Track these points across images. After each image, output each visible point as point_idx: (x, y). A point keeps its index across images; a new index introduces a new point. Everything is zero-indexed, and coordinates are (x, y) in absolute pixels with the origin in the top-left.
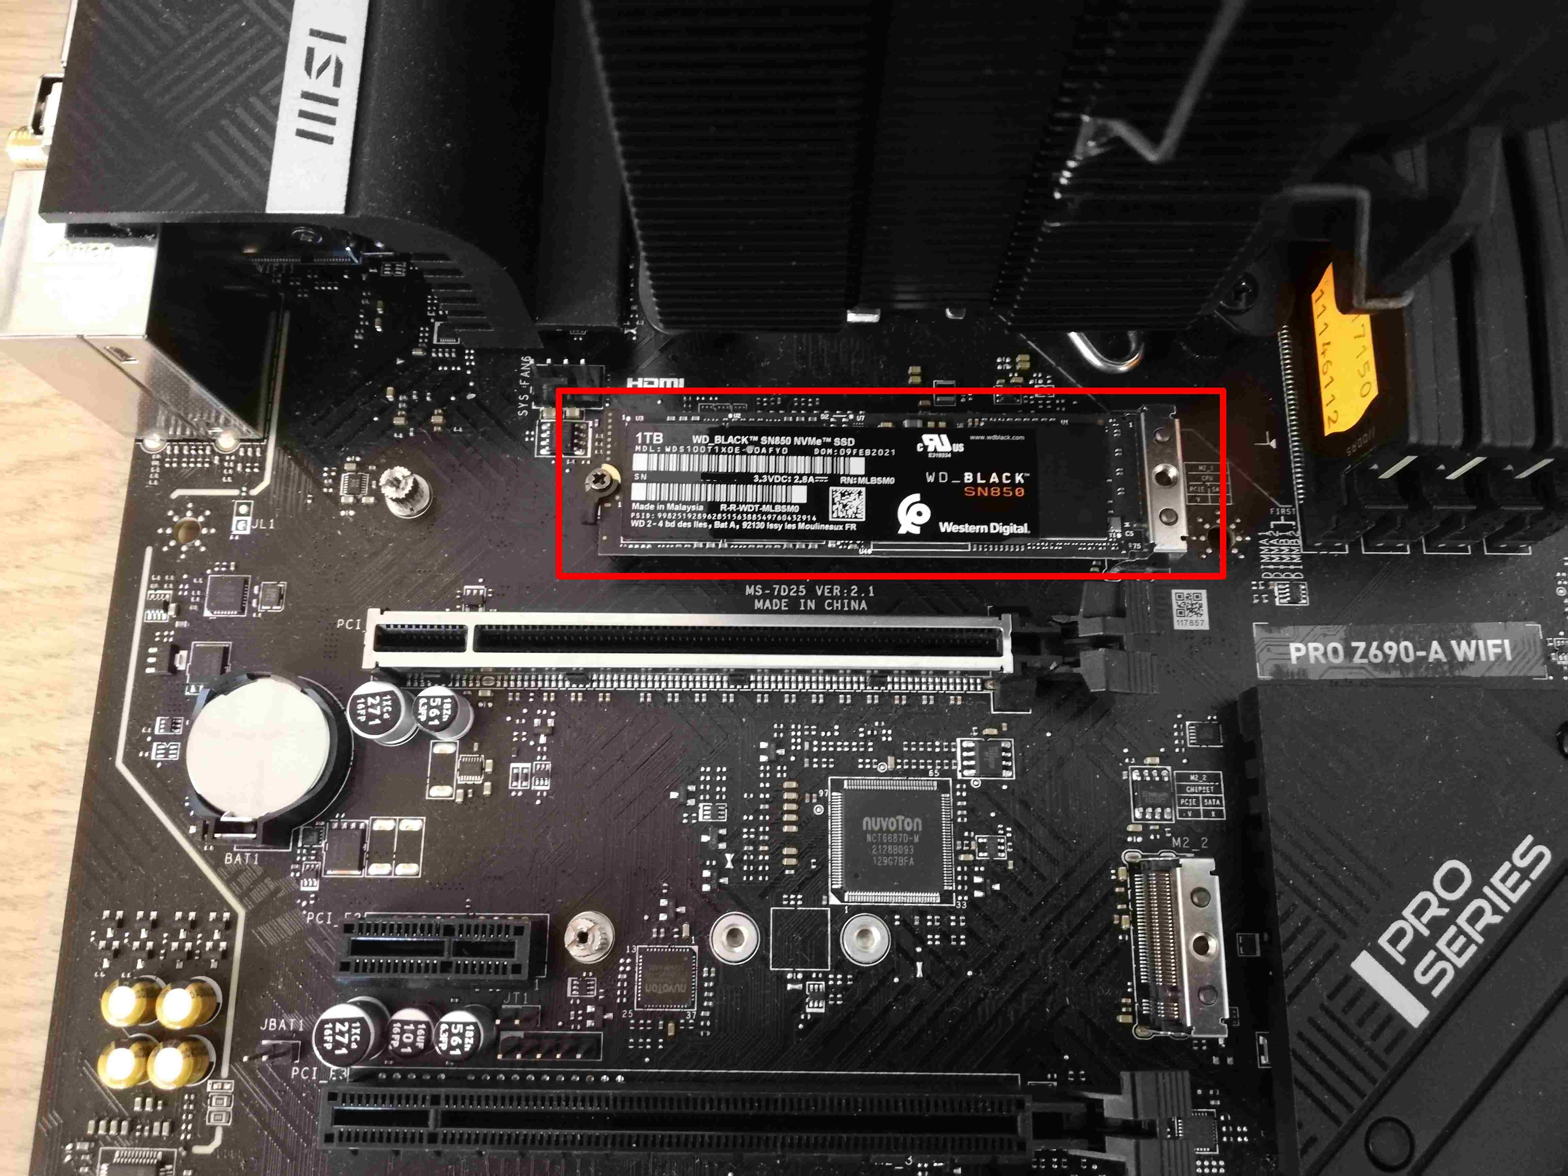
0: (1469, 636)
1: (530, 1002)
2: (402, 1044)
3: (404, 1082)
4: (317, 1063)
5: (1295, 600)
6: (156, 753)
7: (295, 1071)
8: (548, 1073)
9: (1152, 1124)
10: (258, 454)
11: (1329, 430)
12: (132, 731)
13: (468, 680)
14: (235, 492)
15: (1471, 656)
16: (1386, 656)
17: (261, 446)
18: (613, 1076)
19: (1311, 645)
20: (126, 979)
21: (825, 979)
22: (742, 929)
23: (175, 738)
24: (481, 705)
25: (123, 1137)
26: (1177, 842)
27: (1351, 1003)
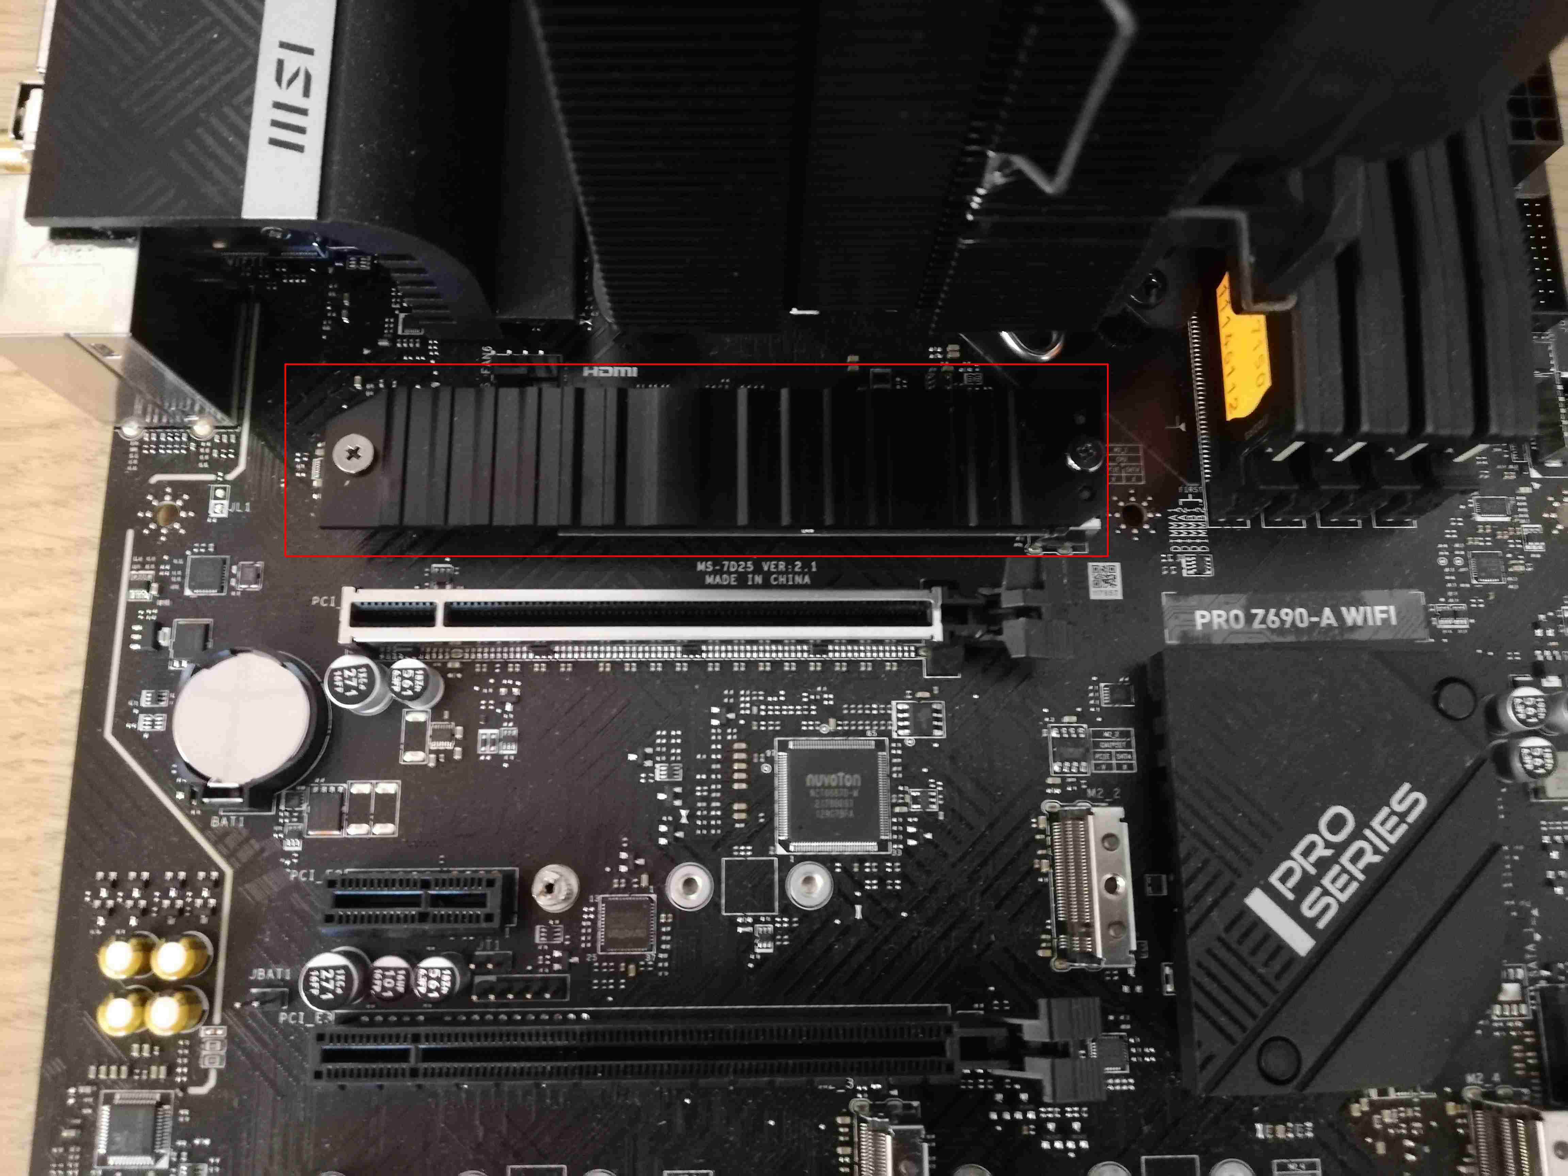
0: (1358, 602)
1: (501, 949)
2: (384, 989)
3: (386, 1023)
4: (304, 1007)
5: (1200, 571)
6: (143, 725)
7: (283, 1017)
8: (518, 1013)
9: (1066, 1045)
10: (233, 441)
11: (1230, 416)
12: (120, 703)
13: (437, 653)
14: (211, 477)
15: (1360, 622)
16: (1283, 622)
17: (235, 433)
18: (578, 1014)
19: (1215, 613)
20: (121, 935)
21: (773, 922)
22: (696, 878)
23: (162, 710)
24: (450, 675)
25: (123, 1081)
26: (1091, 793)
27: (1246, 935)
